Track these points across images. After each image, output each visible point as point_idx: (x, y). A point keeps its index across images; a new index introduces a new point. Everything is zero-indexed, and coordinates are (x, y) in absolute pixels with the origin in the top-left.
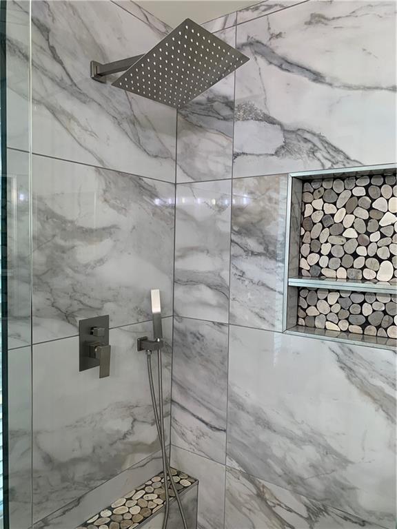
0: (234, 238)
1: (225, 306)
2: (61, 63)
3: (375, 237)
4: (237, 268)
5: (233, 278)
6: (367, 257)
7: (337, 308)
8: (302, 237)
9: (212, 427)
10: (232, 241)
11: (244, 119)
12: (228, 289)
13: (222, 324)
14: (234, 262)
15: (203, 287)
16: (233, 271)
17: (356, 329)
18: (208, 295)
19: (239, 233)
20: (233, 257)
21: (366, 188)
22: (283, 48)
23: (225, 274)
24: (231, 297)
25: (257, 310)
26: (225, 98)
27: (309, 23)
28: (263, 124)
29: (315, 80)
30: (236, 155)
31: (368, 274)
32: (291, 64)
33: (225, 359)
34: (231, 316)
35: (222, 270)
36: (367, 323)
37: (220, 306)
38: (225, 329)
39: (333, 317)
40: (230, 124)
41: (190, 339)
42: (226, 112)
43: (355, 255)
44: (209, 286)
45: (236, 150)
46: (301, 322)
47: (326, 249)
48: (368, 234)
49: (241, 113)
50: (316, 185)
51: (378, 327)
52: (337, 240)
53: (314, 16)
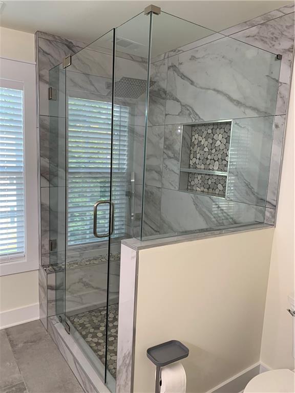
0: (165, 151)
1: (161, 180)
4: (165, 164)
5: (164, 168)
6: (211, 160)
7: (200, 182)
8: (191, 151)
9: (155, 231)
11: (170, 99)
12: (162, 173)
13: (159, 188)
14: (164, 161)
15: (154, 172)
17: (206, 190)
18: (155, 175)
19: (166, 149)
20: (164, 159)
21: (212, 129)
22: (183, 69)
23: (161, 166)
24: (163, 176)
25: (170, 181)
26: (164, 89)
27: (190, 59)
28: (175, 101)
29: (192, 84)
30: (166, 115)
31: (211, 167)
32: (184, 76)
33: (160, 202)
34: (162, 184)
36: (210, 188)
37: (159, 180)
38: (161, 190)
40: (164, 101)
41: (149, 194)
42: (164, 96)
43: (207, 159)
44: (156, 172)
45: (167, 113)
46: (189, 187)
47: (198, 156)
48: (212, 150)
49: (168, 96)
50: (196, 128)
51: (213, 189)
52: (202, 152)
53: (192, 56)
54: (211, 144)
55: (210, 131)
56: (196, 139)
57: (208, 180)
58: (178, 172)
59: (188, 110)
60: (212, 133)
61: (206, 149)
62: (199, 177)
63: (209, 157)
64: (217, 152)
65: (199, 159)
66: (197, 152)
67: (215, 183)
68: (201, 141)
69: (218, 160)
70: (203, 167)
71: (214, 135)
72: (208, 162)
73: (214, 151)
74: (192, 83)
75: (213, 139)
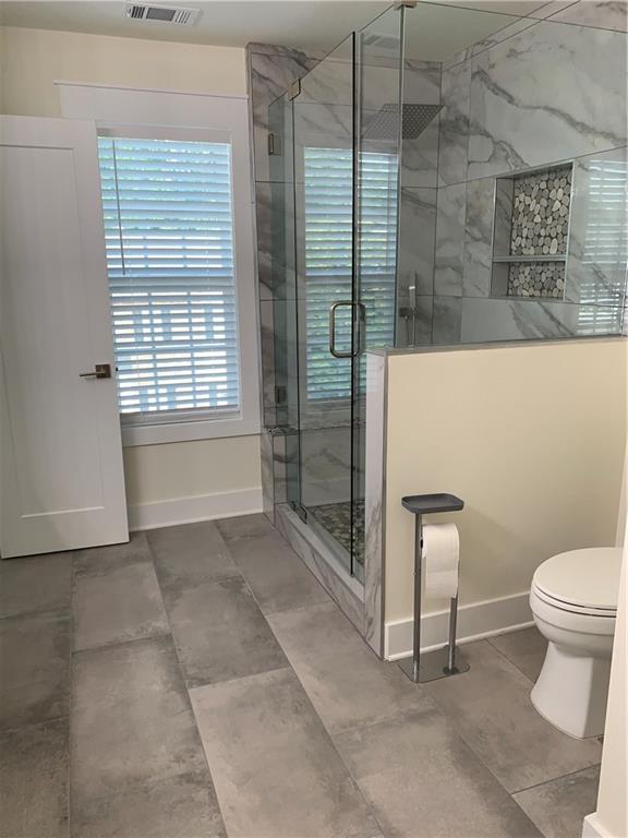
0: (467, 228)
1: (460, 283)
2: (341, 123)
3: (550, 220)
4: (468, 252)
5: (465, 261)
6: (545, 237)
7: (528, 279)
8: (512, 224)
10: (466, 231)
11: (474, 134)
12: (463, 269)
13: (458, 297)
14: (466, 247)
15: (450, 269)
16: (466, 255)
17: (537, 293)
18: (451, 274)
19: (469, 224)
20: (466, 243)
21: (547, 181)
22: (495, 75)
23: (461, 258)
24: (464, 276)
25: (476, 283)
26: (465, 117)
27: (508, 56)
28: (484, 137)
29: (510, 102)
30: (469, 163)
31: (545, 250)
32: (498, 89)
34: (464, 289)
35: (460, 255)
36: (543, 288)
37: (458, 283)
38: (461, 301)
39: (526, 286)
40: (466, 138)
41: (442, 312)
42: (465, 129)
43: (539, 236)
44: (453, 269)
45: (470, 159)
46: (510, 292)
47: (525, 232)
48: (546, 218)
49: (473, 129)
50: (521, 182)
51: (548, 290)
52: (530, 225)
53: (511, 50)
54: (546, 209)
55: (543, 185)
56: (520, 202)
57: (541, 274)
58: (489, 264)
59: (504, 150)
60: (547, 187)
61: (538, 219)
62: (527, 270)
63: (543, 233)
64: (555, 223)
65: (527, 238)
66: (524, 226)
67: (552, 278)
68: (529, 205)
69: (556, 237)
70: (532, 251)
71: (550, 191)
72: (541, 242)
73: (550, 219)
74: (511, 100)
75: (548, 199)
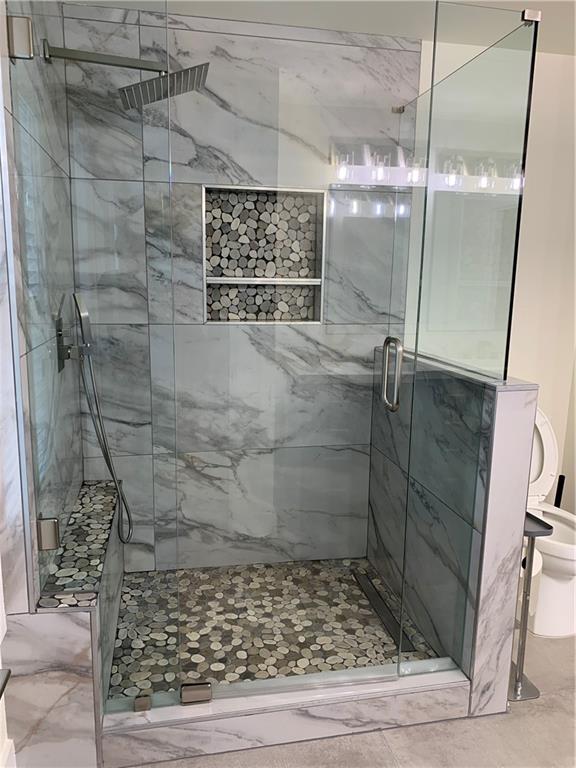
0: (149, 239)
1: (144, 307)
4: (154, 270)
5: (151, 279)
6: (257, 259)
7: (236, 301)
9: (135, 425)
10: (147, 243)
11: (154, 125)
12: (146, 290)
13: (141, 325)
14: (151, 263)
15: (115, 291)
16: (151, 272)
17: (251, 316)
18: (121, 297)
19: (154, 235)
20: (149, 259)
21: (255, 203)
23: (141, 276)
24: (150, 298)
25: (178, 308)
27: (215, 54)
28: (176, 134)
29: (222, 106)
30: (146, 159)
31: (258, 272)
33: (147, 357)
34: (150, 316)
35: (137, 272)
36: (260, 311)
37: (137, 308)
38: (145, 329)
39: (234, 309)
41: (102, 345)
42: (133, 114)
43: (249, 258)
44: (123, 289)
45: (147, 154)
47: (225, 252)
48: (258, 240)
49: (151, 118)
51: (267, 312)
52: (234, 245)
53: (218, 48)
54: (256, 230)
55: (250, 205)
56: (214, 218)
57: (254, 296)
58: (201, 285)
59: (217, 158)
60: (256, 208)
61: (244, 239)
62: (233, 293)
63: (253, 254)
64: (271, 246)
65: (229, 258)
66: (222, 245)
67: (271, 301)
68: (230, 224)
69: (273, 260)
70: (239, 272)
71: (260, 214)
72: (251, 264)
73: (262, 243)
74: (224, 105)
75: (258, 220)
